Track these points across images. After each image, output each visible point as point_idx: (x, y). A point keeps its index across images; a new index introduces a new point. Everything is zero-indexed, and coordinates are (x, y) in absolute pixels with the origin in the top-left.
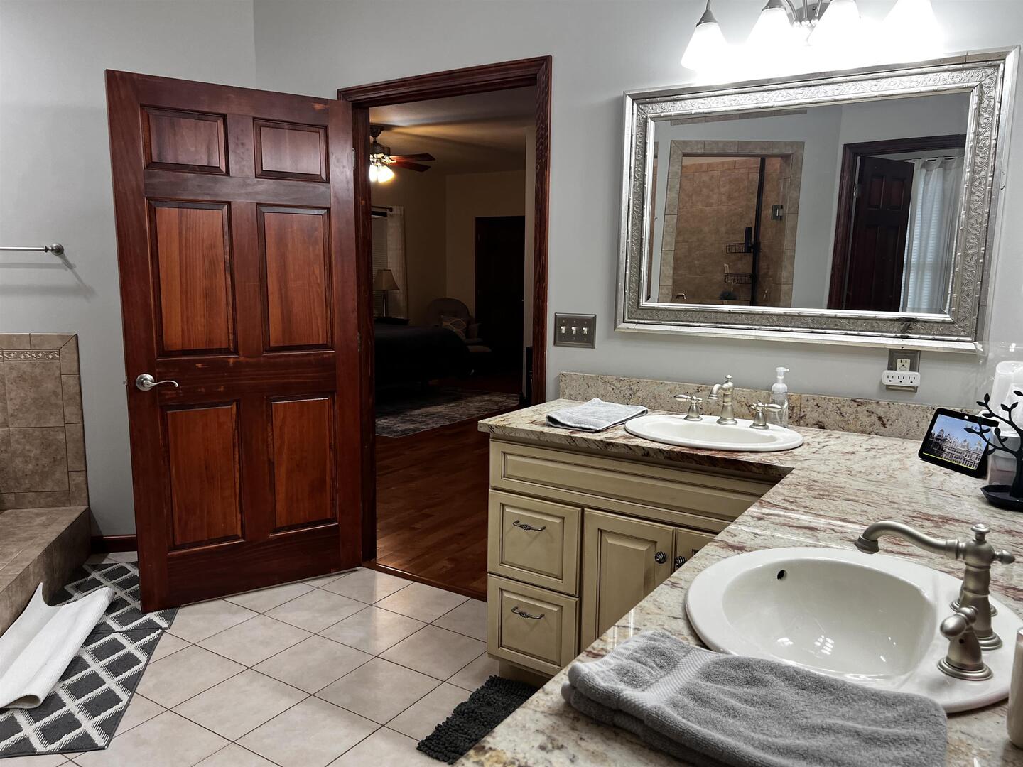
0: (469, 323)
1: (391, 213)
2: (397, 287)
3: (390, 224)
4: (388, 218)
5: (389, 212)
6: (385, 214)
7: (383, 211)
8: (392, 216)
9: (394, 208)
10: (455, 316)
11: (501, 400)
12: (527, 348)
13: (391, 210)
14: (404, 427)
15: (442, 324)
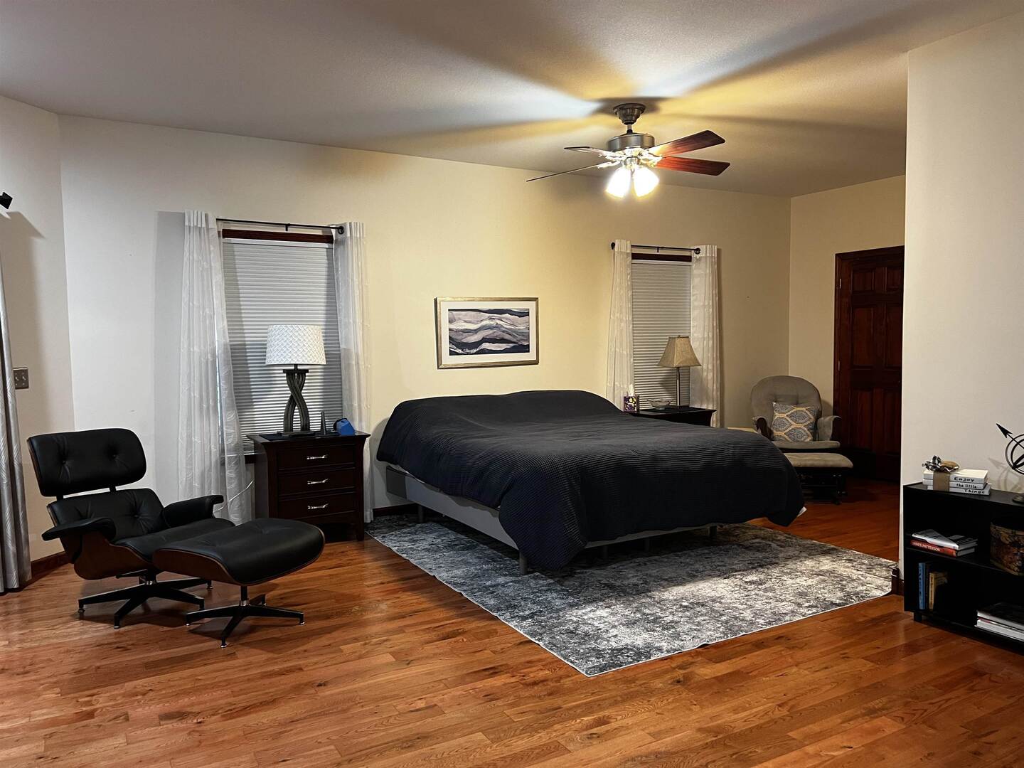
0: (819, 415)
1: (698, 256)
2: (698, 362)
3: (695, 272)
4: (693, 264)
5: (694, 255)
6: (689, 259)
7: (687, 254)
8: (699, 260)
9: (702, 248)
10: (797, 404)
11: (855, 574)
12: (904, 487)
13: (698, 251)
14: (640, 639)
15: (773, 415)
